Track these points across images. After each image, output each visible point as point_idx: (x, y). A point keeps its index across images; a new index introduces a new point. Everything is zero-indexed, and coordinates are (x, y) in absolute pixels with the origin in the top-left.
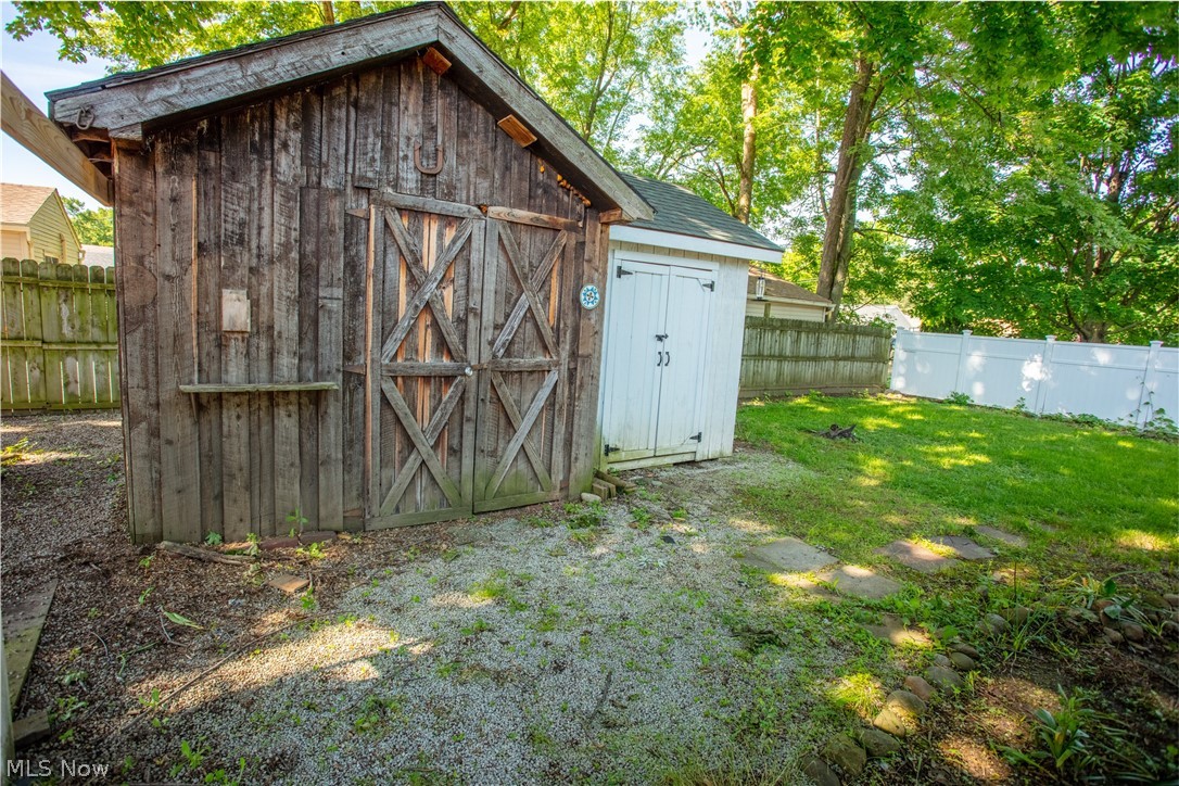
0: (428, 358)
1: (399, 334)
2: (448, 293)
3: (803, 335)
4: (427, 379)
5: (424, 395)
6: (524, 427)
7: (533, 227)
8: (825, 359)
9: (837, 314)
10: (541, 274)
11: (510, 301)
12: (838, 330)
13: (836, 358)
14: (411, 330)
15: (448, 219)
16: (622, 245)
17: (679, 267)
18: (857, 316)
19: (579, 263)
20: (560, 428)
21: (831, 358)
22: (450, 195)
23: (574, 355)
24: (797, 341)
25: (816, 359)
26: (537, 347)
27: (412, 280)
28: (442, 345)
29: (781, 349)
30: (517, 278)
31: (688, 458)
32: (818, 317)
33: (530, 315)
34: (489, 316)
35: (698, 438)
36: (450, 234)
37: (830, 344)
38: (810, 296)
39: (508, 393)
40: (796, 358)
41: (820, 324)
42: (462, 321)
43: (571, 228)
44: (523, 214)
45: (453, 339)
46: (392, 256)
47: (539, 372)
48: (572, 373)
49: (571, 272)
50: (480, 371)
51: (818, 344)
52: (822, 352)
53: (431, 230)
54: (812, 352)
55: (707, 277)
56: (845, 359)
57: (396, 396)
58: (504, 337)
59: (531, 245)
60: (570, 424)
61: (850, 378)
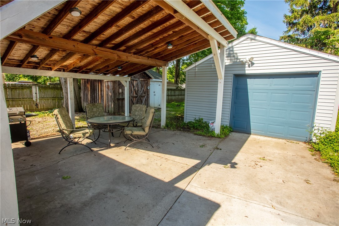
0: (135, 95)
1: (133, 93)
2: (136, 88)
3: (172, 91)
4: (135, 97)
5: (135, 99)
6: (143, 102)
7: (143, 81)
8: (176, 95)
9: (178, 87)
10: (144, 85)
11: (141, 89)
12: (178, 90)
13: (178, 95)
14: (133, 92)
15: (136, 81)
16: (151, 81)
17: (156, 83)
18: (182, 87)
19: (148, 84)
20: (146, 102)
21: (177, 95)
22: (136, 78)
23: (147, 94)
24: (171, 92)
25: (175, 95)
26: (144, 93)
27: (133, 87)
28: (136, 94)
29: (168, 94)
30: (142, 86)
31: (158, 108)
32: (175, 88)
33: (143, 90)
34: (140, 90)
35: (159, 105)
36: (136, 82)
37: (177, 93)
38: (173, 84)
39: (142, 98)
40: (171, 96)
41: (175, 89)
42: (138, 91)
43: (146, 80)
44: (142, 79)
45: (137, 93)
46: (132, 85)
47: (144, 96)
48: (147, 96)
49: (147, 85)
50: (139, 96)
51: (175, 93)
52: (176, 94)
53: (135, 82)
54: (174, 94)
55: (159, 84)
56: (180, 95)
57: (132, 99)
58: (141, 92)
59: (143, 82)
60: (147, 102)
61: (181, 99)
